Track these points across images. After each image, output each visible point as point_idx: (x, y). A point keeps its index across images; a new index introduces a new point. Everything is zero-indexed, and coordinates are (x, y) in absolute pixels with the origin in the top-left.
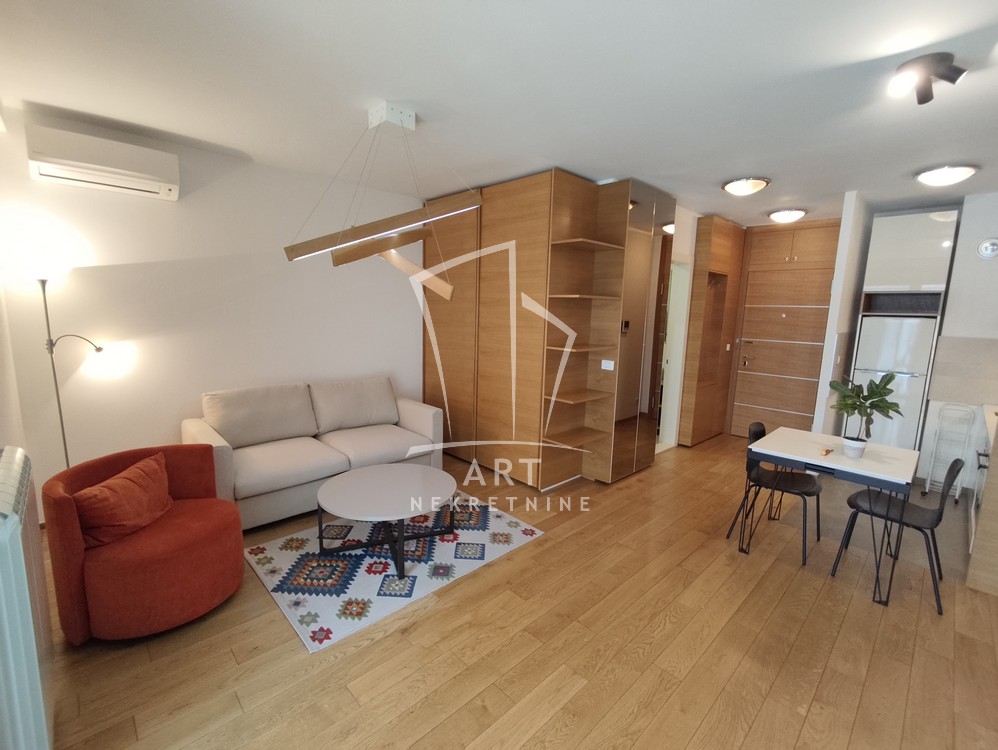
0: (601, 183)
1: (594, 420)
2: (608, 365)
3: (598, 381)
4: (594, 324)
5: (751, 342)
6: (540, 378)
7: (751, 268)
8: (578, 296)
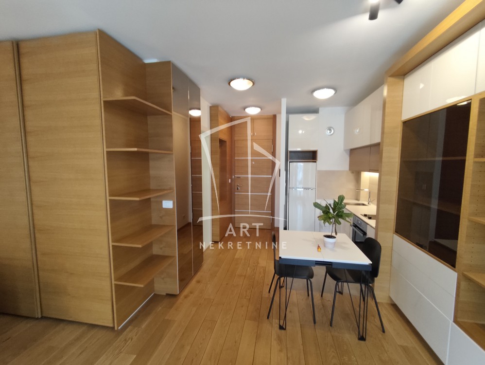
0: (147, 61)
1: (161, 249)
2: (168, 204)
3: (161, 217)
4: (152, 172)
5: (240, 177)
6: (105, 227)
7: (236, 138)
8: (136, 149)
